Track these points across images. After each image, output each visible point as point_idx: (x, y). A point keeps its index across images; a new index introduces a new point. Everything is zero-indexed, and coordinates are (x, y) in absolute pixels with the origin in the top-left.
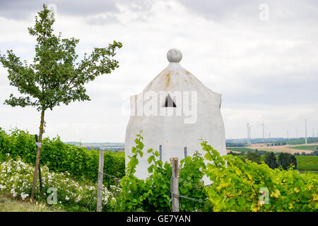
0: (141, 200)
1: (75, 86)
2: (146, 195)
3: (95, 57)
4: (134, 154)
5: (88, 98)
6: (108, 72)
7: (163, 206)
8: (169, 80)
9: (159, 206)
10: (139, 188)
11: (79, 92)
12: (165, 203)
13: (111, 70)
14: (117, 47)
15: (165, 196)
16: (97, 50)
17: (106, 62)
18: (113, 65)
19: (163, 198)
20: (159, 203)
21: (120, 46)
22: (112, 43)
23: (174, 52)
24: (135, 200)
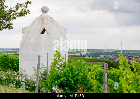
0: (60, 82)
1: (6, 22)
2: (62, 79)
3: (18, 8)
4: (55, 58)
5: (12, 28)
6: (23, 15)
7: (69, 85)
8: (43, 21)
9: (67, 85)
10: (57, 76)
11: (9, 25)
12: (70, 83)
13: (25, 15)
14: (29, 4)
15: (71, 80)
16: (18, 4)
17: (24, 11)
18: (27, 12)
19: (70, 81)
20: (68, 83)
21: (30, 3)
22: (26, 2)
23: (45, 8)
24: (56, 82)
